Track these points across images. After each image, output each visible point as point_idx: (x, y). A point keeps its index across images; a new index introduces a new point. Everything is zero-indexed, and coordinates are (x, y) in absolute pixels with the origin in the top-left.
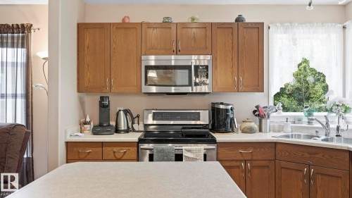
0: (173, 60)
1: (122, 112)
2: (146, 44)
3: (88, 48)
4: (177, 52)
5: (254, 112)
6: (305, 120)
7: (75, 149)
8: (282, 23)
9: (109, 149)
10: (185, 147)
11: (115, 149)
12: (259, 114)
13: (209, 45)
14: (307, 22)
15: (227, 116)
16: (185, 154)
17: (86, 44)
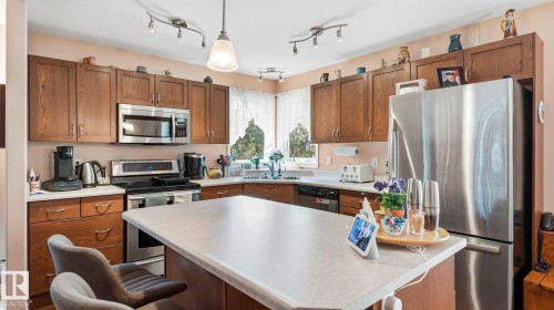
0: (153, 111)
1: (88, 165)
2: (122, 91)
3: (43, 87)
4: (155, 103)
5: (218, 161)
6: (254, 165)
7: (41, 210)
8: (237, 88)
9: (88, 205)
10: (176, 194)
11: (97, 204)
12: (222, 162)
13: (186, 101)
14: (253, 89)
15: (200, 164)
16: (176, 200)
17: (41, 83)
